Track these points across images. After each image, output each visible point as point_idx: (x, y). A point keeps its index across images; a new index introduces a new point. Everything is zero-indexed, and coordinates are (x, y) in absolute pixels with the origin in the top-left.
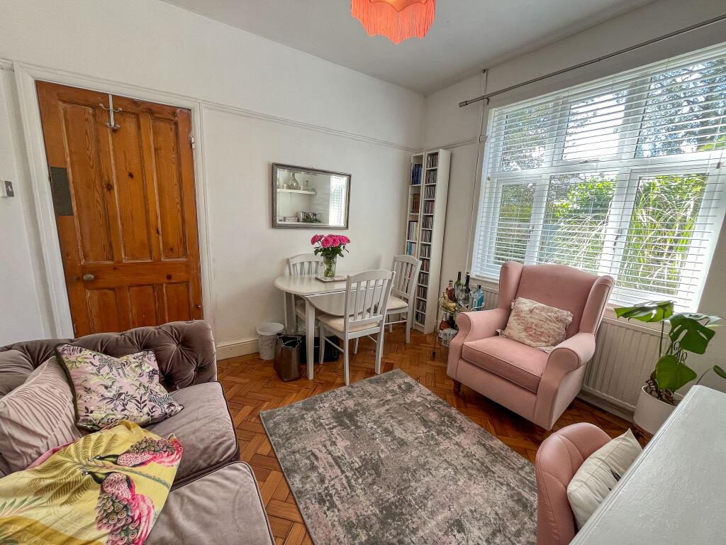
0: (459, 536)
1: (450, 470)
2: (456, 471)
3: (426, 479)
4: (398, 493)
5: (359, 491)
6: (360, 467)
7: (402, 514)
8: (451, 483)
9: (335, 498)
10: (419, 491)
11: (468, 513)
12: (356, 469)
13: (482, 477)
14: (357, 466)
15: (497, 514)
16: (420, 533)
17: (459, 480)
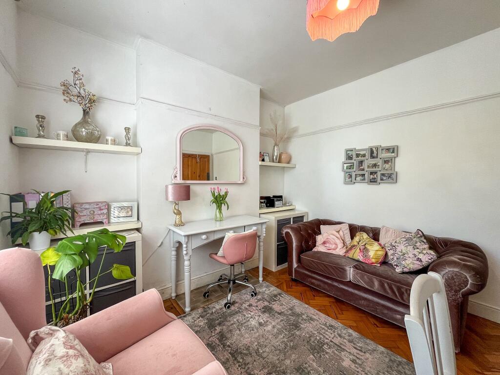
0: (262, 321)
1: (261, 351)
2: (257, 352)
3: (278, 343)
4: (293, 334)
5: (316, 332)
6: (323, 346)
7: (289, 326)
8: (261, 343)
9: (326, 328)
10: (282, 337)
11: (255, 329)
12: (324, 344)
13: (240, 349)
14: (325, 346)
15: (240, 330)
16: (279, 320)
17: (256, 345)
